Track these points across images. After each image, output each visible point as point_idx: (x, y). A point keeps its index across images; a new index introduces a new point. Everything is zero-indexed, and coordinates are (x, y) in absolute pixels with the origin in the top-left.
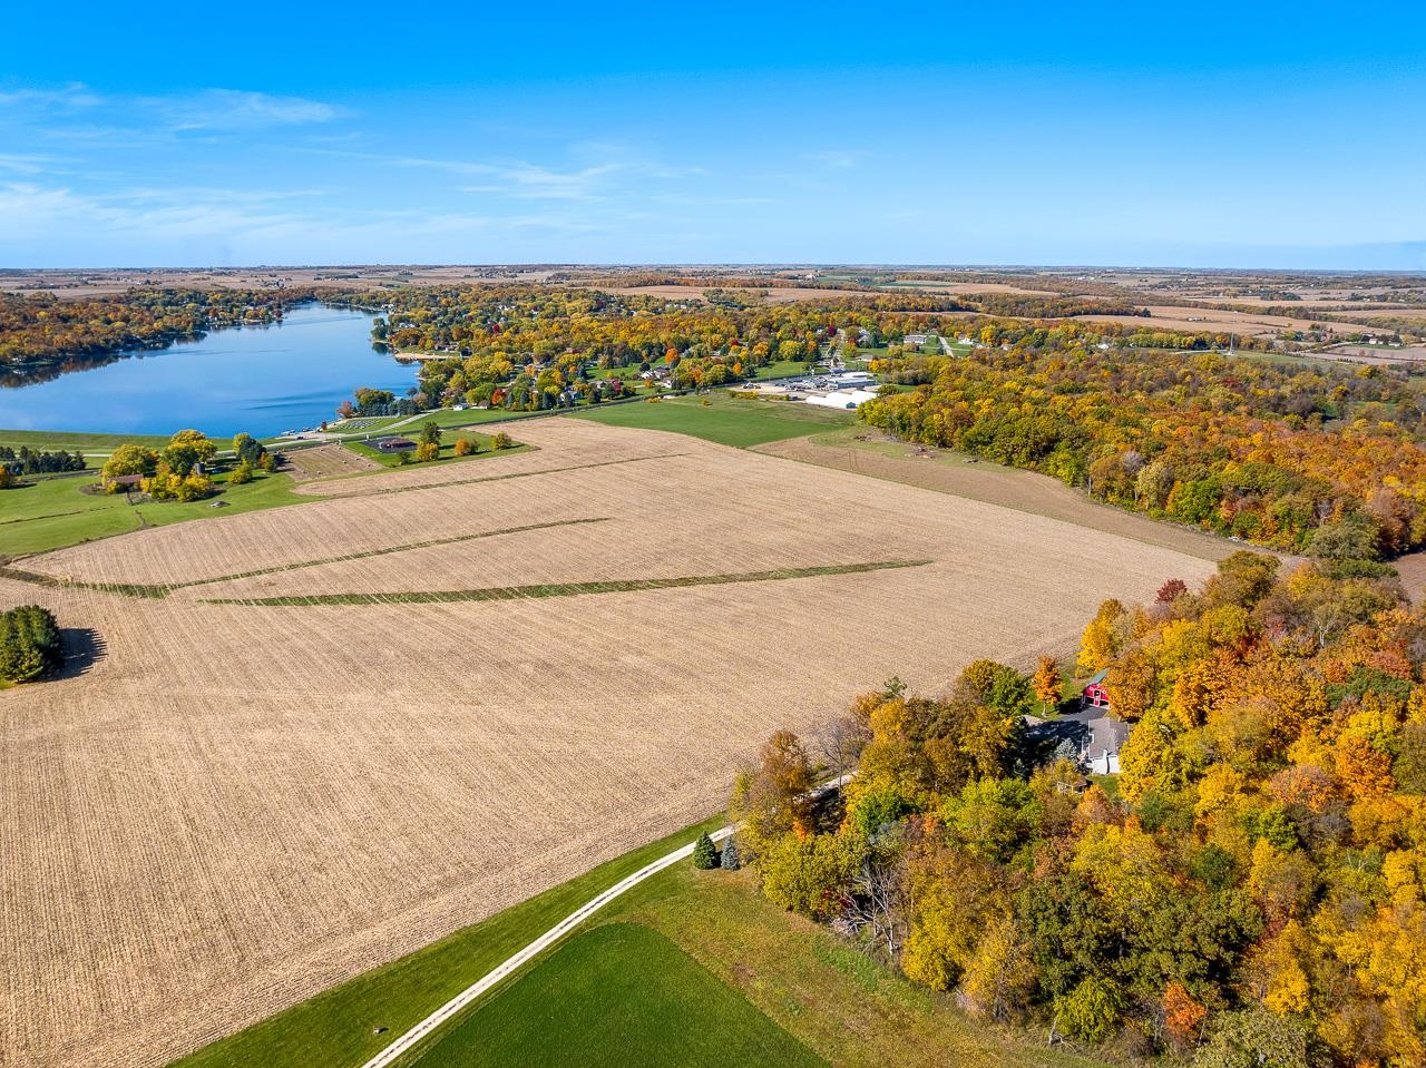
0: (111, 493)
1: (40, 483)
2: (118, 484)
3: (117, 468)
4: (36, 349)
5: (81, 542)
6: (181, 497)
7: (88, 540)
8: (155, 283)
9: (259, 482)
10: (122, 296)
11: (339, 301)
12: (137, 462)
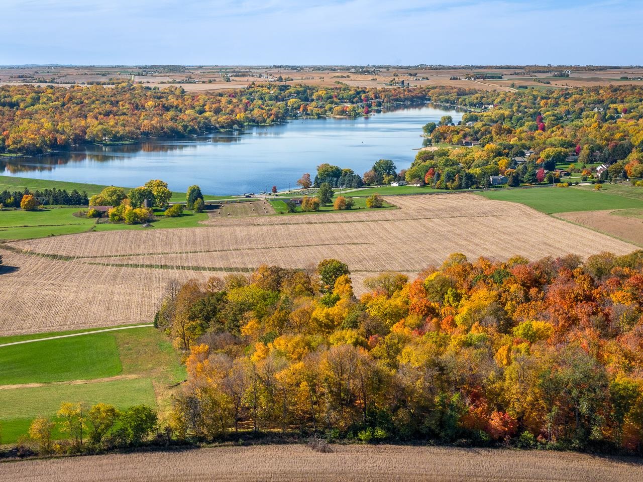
0: (90, 217)
1: (53, 210)
2: (95, 211)
3: (98, 201)
4: (121, 130)
5: (49, 236)
6: (127, 221)
7: (53, 235)
8: (286, 80)
9: (185, 217)
10: (238, 91)
11: (447, 101)
12: (113, 198)
